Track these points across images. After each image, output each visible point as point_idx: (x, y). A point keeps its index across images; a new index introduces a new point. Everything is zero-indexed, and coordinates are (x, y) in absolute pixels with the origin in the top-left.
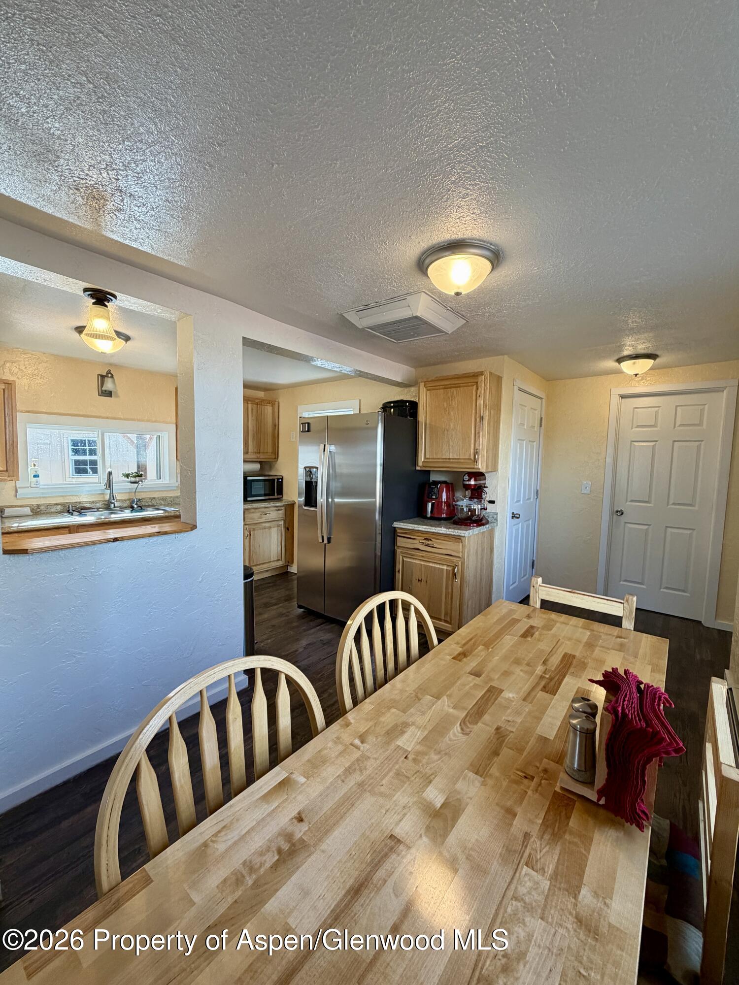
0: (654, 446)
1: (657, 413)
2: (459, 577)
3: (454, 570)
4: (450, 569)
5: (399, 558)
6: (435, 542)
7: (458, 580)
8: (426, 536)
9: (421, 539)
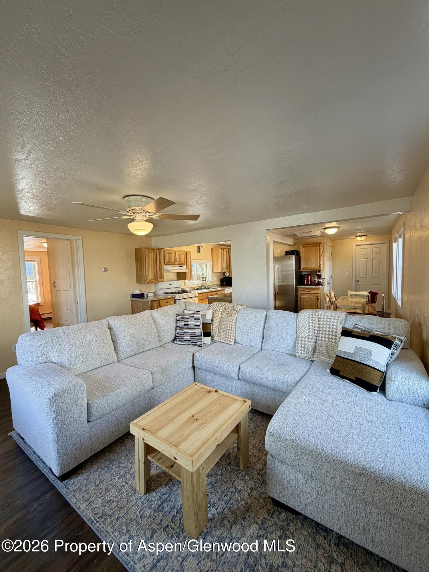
0: (367, 260)
1: (367, 250)
2: (319, 299)
3: (318, 297)
4: (317, 297)
5: (299, 296)
6: (311, 290)
7: (319, 300)
8: (308, 289)
9: (307, 290)
